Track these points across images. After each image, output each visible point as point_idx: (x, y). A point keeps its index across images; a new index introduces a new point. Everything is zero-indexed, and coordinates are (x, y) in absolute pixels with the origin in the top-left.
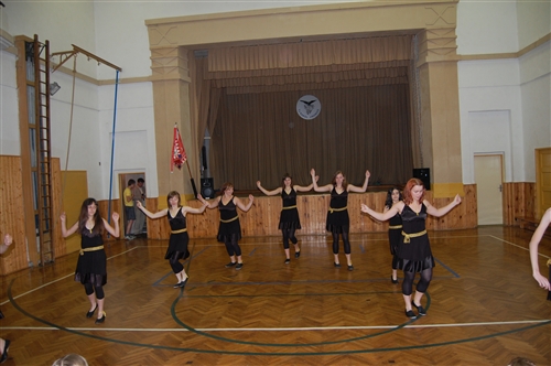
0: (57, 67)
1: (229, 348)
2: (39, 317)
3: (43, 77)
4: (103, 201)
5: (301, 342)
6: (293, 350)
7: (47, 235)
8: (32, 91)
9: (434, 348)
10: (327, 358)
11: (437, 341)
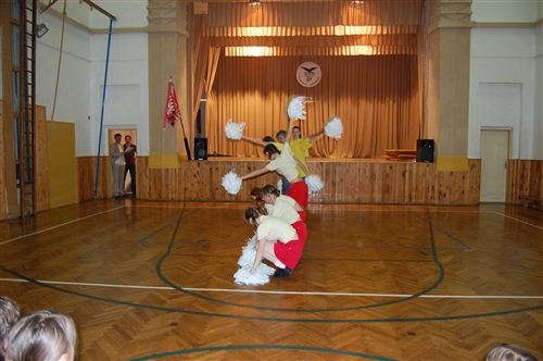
0: (45, 9)
1: (220, 310)
2: (8, 268)
3: (29, 17)
4: (91, 157)
5: (304, 308)
6: (296, 316)
7: (29, 188)
8: (16, 30)
9: (459, 321)
10: (335, 326)
11: (460, 313)
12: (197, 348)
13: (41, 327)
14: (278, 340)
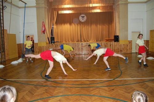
1: (59, 85)
3: (1, 4)
4: (21, 44)
6: (80, 86)
7: (3, 53)
9: (126, 86)
10: (91, 89)
11: (127, 83)
12: (52, 96)
13: (6, 90)
14: (75, 93)
